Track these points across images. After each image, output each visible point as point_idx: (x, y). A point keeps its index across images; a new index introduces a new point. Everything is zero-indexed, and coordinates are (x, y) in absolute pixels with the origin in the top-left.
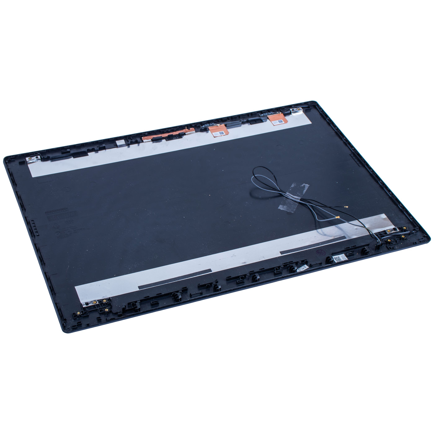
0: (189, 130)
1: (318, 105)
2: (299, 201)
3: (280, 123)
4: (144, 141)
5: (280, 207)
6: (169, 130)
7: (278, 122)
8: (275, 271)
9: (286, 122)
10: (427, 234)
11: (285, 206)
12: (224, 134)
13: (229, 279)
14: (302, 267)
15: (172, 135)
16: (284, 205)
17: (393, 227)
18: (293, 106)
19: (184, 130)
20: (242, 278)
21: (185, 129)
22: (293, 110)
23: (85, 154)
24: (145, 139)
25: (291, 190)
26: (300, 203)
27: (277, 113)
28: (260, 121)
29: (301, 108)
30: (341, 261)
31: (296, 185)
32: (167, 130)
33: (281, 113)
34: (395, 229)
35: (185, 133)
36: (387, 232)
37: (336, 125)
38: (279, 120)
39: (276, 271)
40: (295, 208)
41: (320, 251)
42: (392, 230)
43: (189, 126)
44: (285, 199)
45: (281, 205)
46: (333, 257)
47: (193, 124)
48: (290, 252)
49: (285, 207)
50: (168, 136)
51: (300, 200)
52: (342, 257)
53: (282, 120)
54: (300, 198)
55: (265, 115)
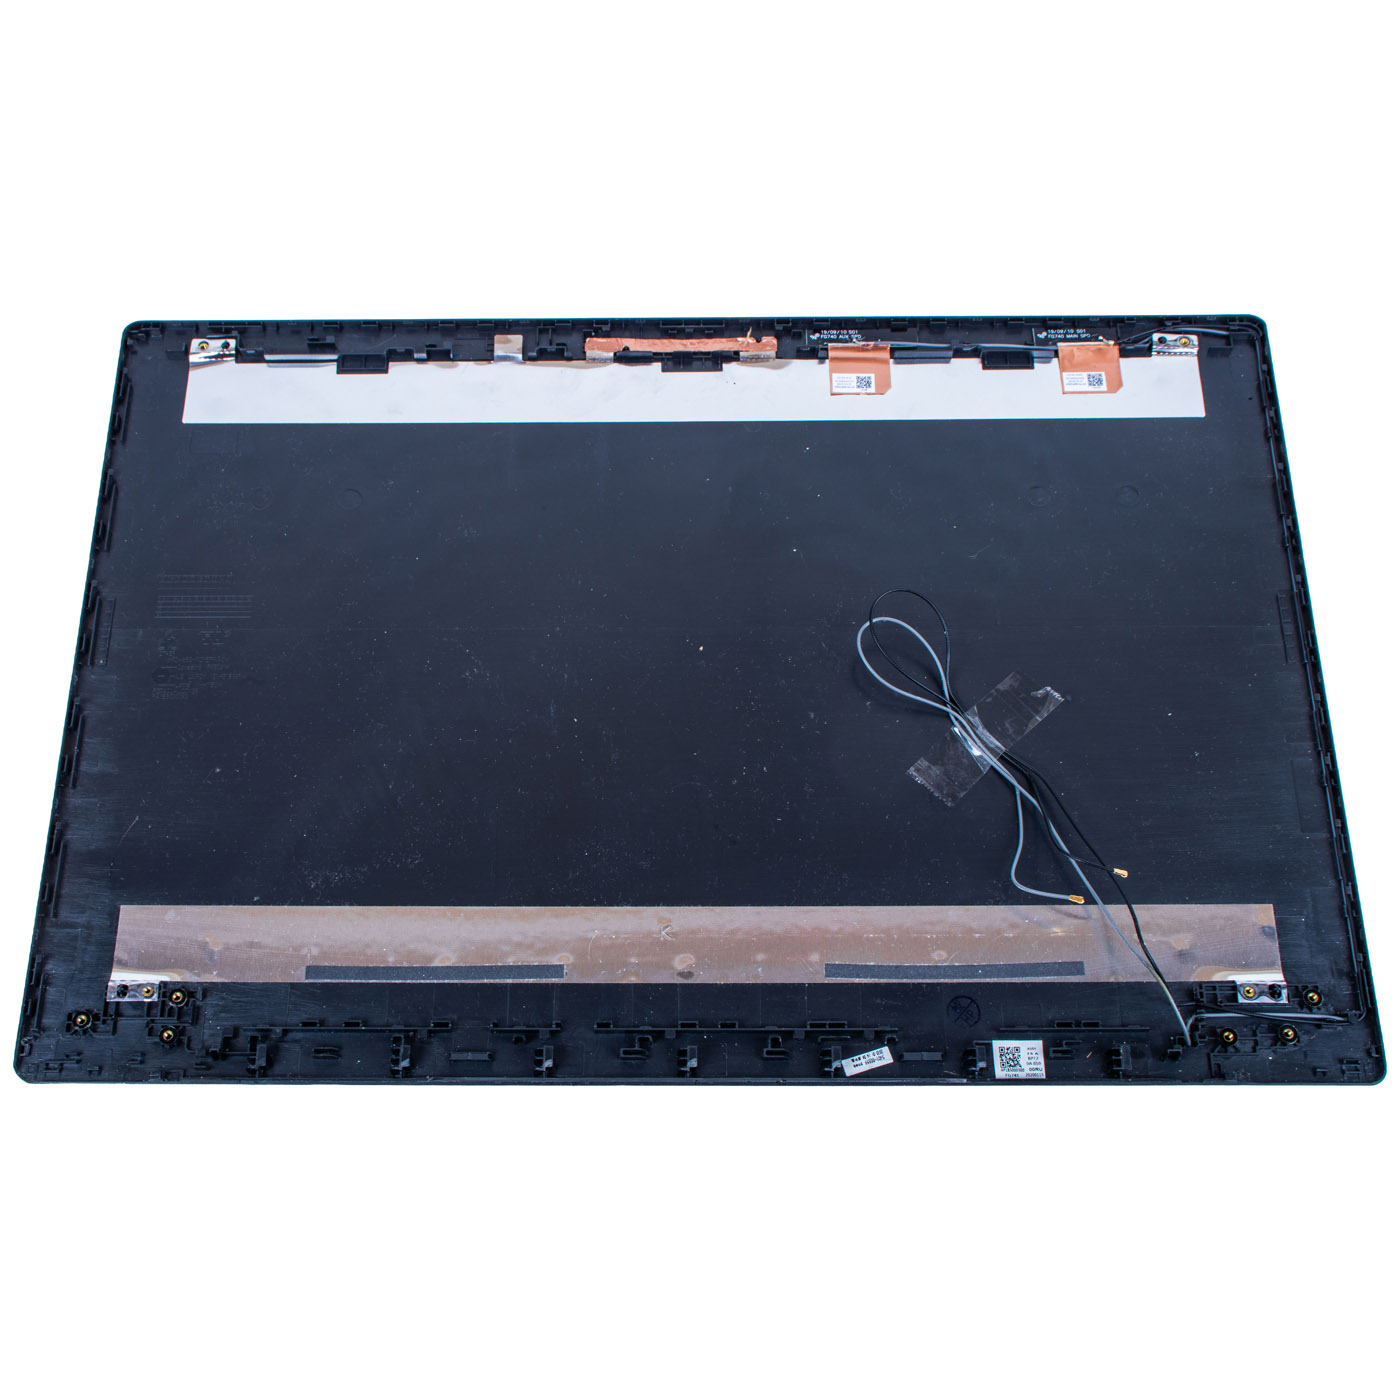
0: (758, 341)
1: (1264, 340)
2: (992, 760)
3: (1091, 389)
4: (589, 353)
5: (918, 770)
6: (690, 329)
7: (1086, 381)
8: (765, 1050)
9: (1116, 384)
10: (1380, 1050)
11: (934, 768)
12: (870, 390)
14: (871, 1053)
15: (688, 353)
16: (933, 764)
17: (1276, 977)
18: (1169, 323)
19: (742, 339)
20: (644, 1043)
21: (745, 336)
22: (1162, 341)
23: (376, 364)
24: (596, 347)
25: (989, 700)
26: (992, 767)
27: (1101, 338)
28: (1024, 361)
29: (1194, 338)
31: (1016, 685)
32: (683, 326)
33: (1112, 343)
34: (1273, 991)
35: (737, 353)
36: (1239, 997)
37: (1285, 453)
38: (1093, 373)
39: (770, 1049)
40: (969, 787)
41: (965, 1002)
42: (1261, 994)
43: (761, 327)
44: (948, 738)
45: (926, 759)
46: (997, 1044)
47: (781, 321)
48: (858, 975)
49: (936, 771)
50: (676, 352)
51: (1004, 760)
52: (1030, 1053)
53: (1104, 378)
54: (1004, 749)
55: (1051, 339)
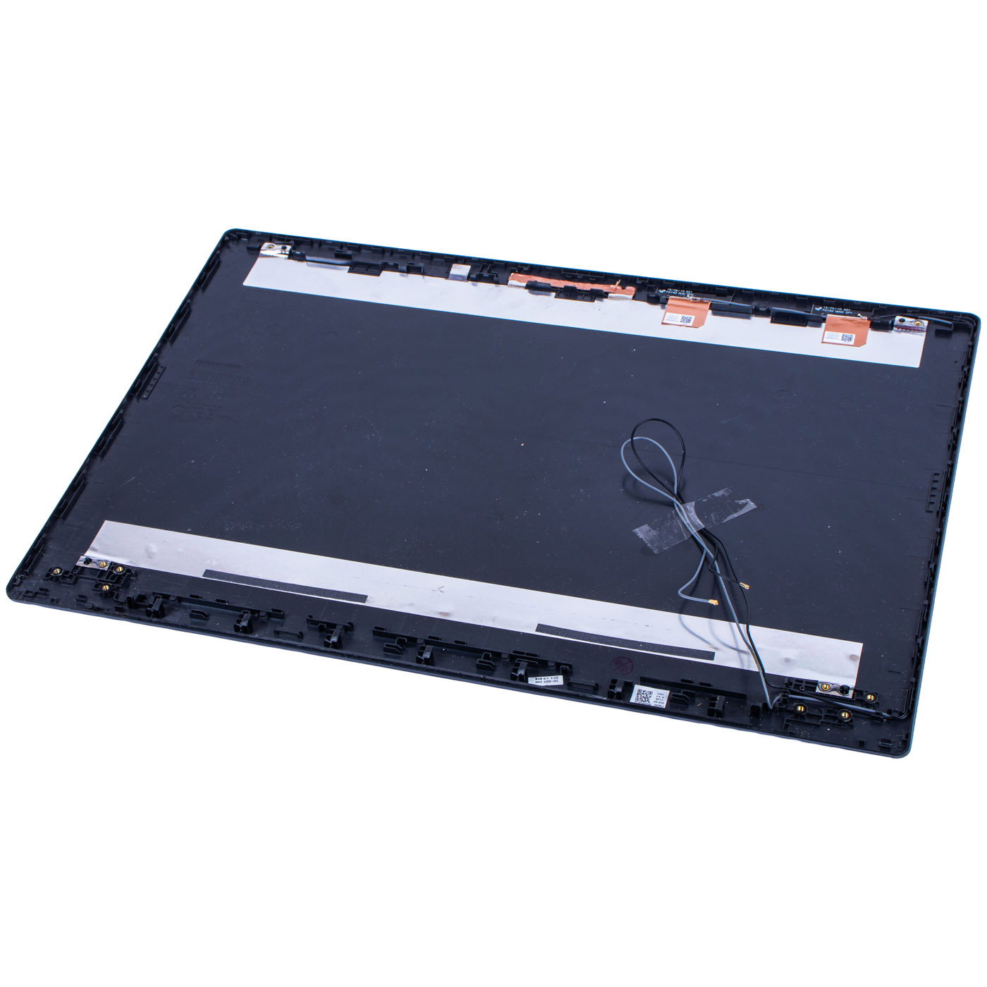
0: (623, 289)
2: (694, 531)
3: (843, 342)
4: (511, 282)
5: (639, 530)
6: (580, 276)
7: (840, 337)
8: (478, 660)
9: (861, 342)
11: (653, 531)
12: (689, 325)
13: (379, 633)
14: (550, 677)
15: (574, 289)
16: (653, 529)
17: (849, 682)
19: (612, 286)
20: (401, 642)
21: (614, 284)
22: (902, 321)
23: (374, 270)
24: (518, 281)
25: (705, 500)
26: (692, 536)
27: (859, 315)
28: (801, 321)
29: (926, 323)
30: (647, 703)
31: (727, 495)
32: (576, 274)
33: (867, 318)
34: (844, 690)
35: (607, 293)
36: (817, 689)
38: (847, 334)
39: (482, 660)
40: (673, 544)
41: (624, 661)
42: (834, 689)
43: (626, 281)
45: (649, 525)
46: (638, 688)
48: (557, 634)
49: (654, 533)
50: (566, 287)
51: (701, 532)
52: (659, 697)
53: (854, 337)
54: (704, 526)
55: (824, 312)
